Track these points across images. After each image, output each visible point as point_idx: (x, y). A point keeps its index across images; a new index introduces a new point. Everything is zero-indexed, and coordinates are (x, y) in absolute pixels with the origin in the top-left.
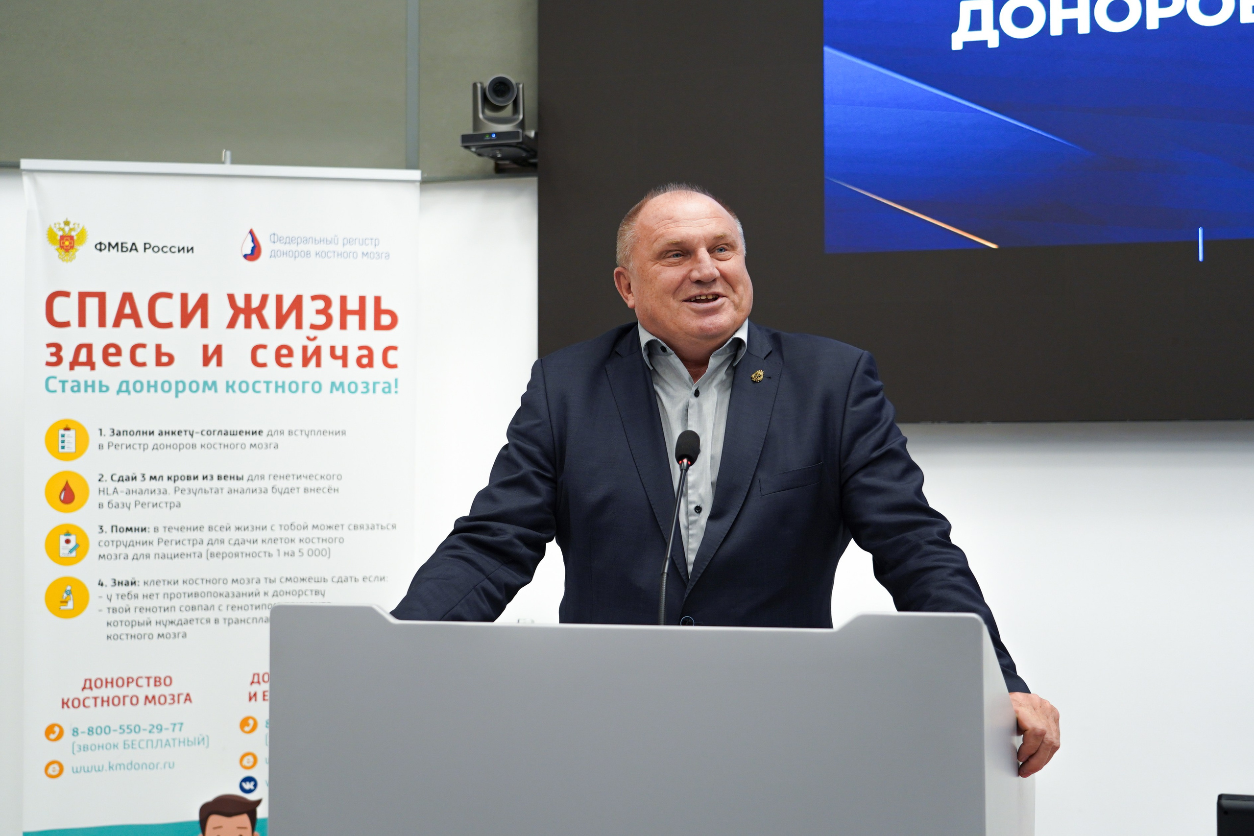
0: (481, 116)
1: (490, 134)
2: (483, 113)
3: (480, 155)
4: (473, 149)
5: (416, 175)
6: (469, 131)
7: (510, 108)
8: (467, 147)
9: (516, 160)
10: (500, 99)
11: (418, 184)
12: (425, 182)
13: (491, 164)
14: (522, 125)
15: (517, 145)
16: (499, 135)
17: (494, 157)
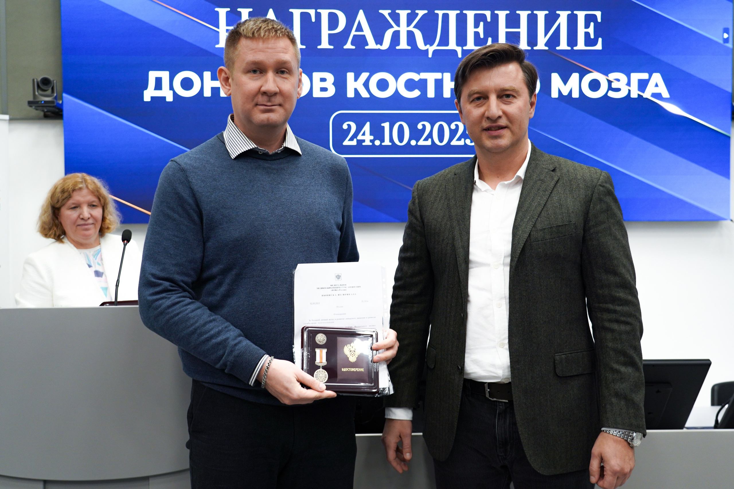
0: (37, 93)
1: (41, 101)
2: (38, 92)
3: (37, 110)
4: (34, 107)
5: (7, 117)
6: (31, 99)
7: (49, 92)
8: (31, 106)
9: (53, 112)
10: (45, 87)
11: (8, 121)
12: (11, 120)
13: (42, 114)
14: (56, 98)
15: (54, 107)
16: (46, 102)
17: (43, 111)
